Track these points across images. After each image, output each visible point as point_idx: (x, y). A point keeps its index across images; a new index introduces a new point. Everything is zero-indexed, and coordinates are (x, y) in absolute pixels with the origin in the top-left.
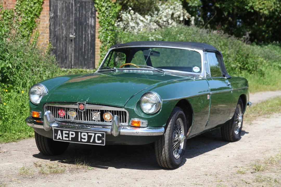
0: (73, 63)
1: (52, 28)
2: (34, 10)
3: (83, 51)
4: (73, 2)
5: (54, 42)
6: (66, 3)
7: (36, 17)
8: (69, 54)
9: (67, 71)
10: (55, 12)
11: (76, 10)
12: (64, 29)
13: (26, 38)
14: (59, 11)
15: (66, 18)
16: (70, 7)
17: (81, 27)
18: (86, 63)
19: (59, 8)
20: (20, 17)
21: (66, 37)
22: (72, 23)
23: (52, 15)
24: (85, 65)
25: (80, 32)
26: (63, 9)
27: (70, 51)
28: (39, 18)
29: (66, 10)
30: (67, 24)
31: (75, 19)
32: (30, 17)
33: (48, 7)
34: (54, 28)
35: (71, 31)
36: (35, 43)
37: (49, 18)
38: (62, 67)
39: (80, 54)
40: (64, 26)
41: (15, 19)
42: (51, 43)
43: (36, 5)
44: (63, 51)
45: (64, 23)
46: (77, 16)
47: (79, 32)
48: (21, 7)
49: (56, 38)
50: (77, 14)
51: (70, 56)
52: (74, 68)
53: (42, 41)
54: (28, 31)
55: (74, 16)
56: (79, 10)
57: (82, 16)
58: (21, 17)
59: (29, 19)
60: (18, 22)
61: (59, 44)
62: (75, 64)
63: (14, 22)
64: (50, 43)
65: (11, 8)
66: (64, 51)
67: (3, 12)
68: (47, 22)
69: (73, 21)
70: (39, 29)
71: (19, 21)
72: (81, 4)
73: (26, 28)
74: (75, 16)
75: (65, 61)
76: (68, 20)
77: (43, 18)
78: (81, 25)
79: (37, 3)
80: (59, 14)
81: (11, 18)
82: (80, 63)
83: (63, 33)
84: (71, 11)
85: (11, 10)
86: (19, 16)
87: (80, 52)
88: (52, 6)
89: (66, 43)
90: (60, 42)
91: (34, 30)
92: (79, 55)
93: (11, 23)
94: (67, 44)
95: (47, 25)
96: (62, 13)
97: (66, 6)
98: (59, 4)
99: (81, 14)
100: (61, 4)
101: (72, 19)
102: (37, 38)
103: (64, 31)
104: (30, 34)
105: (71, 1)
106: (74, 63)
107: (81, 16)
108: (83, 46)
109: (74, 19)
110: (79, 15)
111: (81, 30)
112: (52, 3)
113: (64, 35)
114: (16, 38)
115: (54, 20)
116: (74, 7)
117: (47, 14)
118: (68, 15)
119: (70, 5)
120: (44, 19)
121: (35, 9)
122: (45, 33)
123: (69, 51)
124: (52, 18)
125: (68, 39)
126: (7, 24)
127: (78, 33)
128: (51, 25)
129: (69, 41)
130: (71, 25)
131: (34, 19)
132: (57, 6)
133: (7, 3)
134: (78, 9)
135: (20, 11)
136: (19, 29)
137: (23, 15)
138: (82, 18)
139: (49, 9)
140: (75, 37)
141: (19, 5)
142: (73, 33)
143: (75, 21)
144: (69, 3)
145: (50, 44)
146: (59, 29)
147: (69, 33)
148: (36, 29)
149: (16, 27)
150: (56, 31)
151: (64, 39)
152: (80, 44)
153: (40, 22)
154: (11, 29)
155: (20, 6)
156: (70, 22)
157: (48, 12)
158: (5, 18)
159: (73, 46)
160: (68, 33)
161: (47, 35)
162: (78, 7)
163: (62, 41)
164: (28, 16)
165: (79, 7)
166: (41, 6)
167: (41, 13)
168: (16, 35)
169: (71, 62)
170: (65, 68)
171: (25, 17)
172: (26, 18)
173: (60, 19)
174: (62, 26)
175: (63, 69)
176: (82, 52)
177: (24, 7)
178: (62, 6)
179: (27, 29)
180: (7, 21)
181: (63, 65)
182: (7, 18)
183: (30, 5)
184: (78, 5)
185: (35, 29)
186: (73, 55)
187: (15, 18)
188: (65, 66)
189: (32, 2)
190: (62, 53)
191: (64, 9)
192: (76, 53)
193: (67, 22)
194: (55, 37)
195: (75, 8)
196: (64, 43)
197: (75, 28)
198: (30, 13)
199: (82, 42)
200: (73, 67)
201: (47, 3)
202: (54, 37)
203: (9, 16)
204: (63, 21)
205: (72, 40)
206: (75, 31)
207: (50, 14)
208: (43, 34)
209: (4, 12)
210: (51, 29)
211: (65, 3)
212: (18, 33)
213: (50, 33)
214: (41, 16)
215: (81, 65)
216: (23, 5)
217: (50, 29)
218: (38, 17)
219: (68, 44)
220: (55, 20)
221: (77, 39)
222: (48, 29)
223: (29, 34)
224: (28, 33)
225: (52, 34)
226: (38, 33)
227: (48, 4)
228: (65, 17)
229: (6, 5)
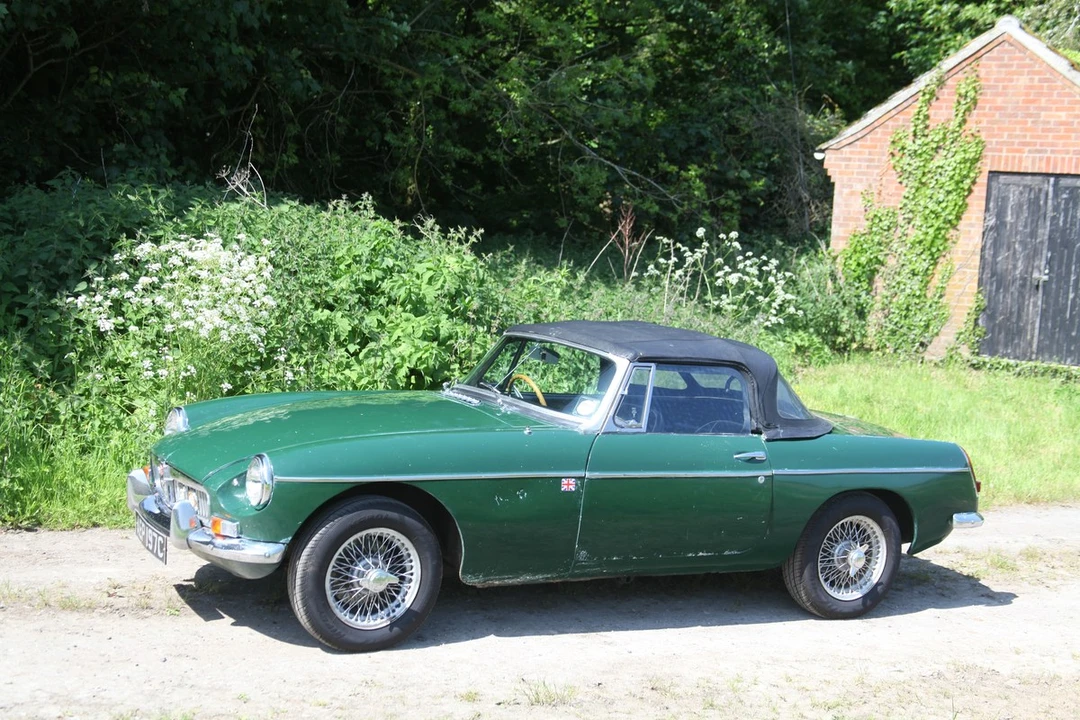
0: (1035, 346)
1: (989, 255)
2: (944, 209)
3: (1068, 315)
4: (1051, 189)
5: (991, 291)
6: (1031, 190)
7: (948, 225)
8: (1027, 321)
9: (1017, 366)
10: (1000, 215)
11: (1056, 208)
12: (1021, 256)
13: (919, 277)
14: (1009, 212)
15: (1028, 230)
16: (1042, 202)
17: (1066, 252)
18: (1072, 348)
19: (1011, 203)
20: (911, 226)
21: (1024, 279)
22: (1042, 242)
23: (992, 222)
24: (1070, 353)
25: (1064, 268)
26: (1020, 206)
27: (1030, 316)
28: (958, 230)
29: (1029, 208)
30: (1030, 246)
31: (1051, 231)
32: (932, 226)
33: (984, 203)
34: (995, 256)
35: (1036, 263)
36: (939, 290)
37: (981, 230)
38: (1007, 355)
39: (1058, 324)
40: (1020, 249)
41: (898, 231)
42: (984, 292)
43: (950, 197)
44: (1011, 313)
45: (1021, 242)
46: (1058, 224)
47: (1060, 267)
48: (913, 203)
49: (997, 280)
50: (1059, 219)
51: (1029, 327)
52: (1037, 359)
53: (960, 287)
54: (925, 260)
55: (1048, 223)
56: (1066, 211)
57: (1071, 225)
58: (913, 226)
59: (931, 231)
60: (904, 238)
61: (1004, 297)
62: (1040, 351)
63: (895, 237)
64: (979, 292)
65: (892, 204)
66: (1015, 314)
67: (871, 216)
68: (977, 241)
69: (1046, 237)
70: (954, 256)
71: (906, 235)
72: (1071, 192)
73: (922, 253)
74: (1051, 225)
75: (1016, 341)
76: (1033, 234)
77: (967, 229)
78: (1066, 247)
79: (954, 193)
80: (1009, 219)
81: (889, 228)
82: (1055, 347)
83: (1015, 267)
84: (1042, 212)
85: (891, 210)
86: (909, 223)
87: (1059, 318)
88: (992, 198)
89: (1021, 295)
90: (1006, 290)
91: (941, 260)
92: (1054, 327)
93: (888, 240)
94: (1024, 297)
95: (975, 247)
96: (1018, 217)
97: (1029, 199)
98: (1011, 195)
99: (1069, 220)
100: (1017, 193)
101: (1044, 232)
102: (949, 278)
103: (1020, 264)
104: (931, 267)
105: (1046, 186)
106: (1038, 346)
107: (1068, 226)
108: (1069, 302)
109: (1047, 232)
110: (1065, 222)
111: (1065, 261)
112: (994, 192)
113: (1018, 272)
114: (897, 277)
115: (996, 236)
116: (1050, 202)
117: (977, 218)
118: (1032, 222)
119: (1042, 196)
120: (970, 231)
121: (946, 207)
122: (968, 266)
123: (1028, 315)
124: (992, 228)
125: (1028, 283)
126: (880, 244)
127: (1056, 268)
128: (988, 246)
129: (1030, 290)
130: (1039, 246)
131: (943, 232)
132: (1005, 199)
133: (883, 194)
134: (1062, 206)
135: (911, 211)
136: (905, 255)
137: (918, 221)
138: (1071, 230)
139: (983, 208)
140: (1046, 278)
141: (911, 197)
142: (1042, 268)
143: (1050, 238)
144: (1040, 190)
145: (980, 296)
146: (1007, 258)
147: (1033, 269)
148: (948, 256)
149: (899, 251)
150: (997, 264)
151: (1018, 283)
152: (1060, 299)
153: (957, 239)
154: (886, 255)
155: (913, 199)
156: (1038, 241)
157: (981, 215)
158: (874, 229)
159: (1040, 303)
160: (1030, 269)
161: (973, 272)
162: (1063, 202)
163: (1012, 289)
164: (929, 224)
165: (1067, 201)
166: (964, 200)
167: (963, 217)
168: (898, 270)
169: (1030, 344)
170: (1016, 358)
171: (921, 226)
172: (924, 229)
173: (1011, 232)
174: (1015, 248)
175: (1005, 361)
176: (1063, 320)
177: (922, 203)
178: (1019, 200)
179: (923, 257)
180: (878, 237)
181: (1009, 351)
182: (882, 229)
183: (935, 199)
184: (1065, 196)
185: (944, 256)
186: (1037, 325)
187: (899, 228)
188: (1014, 351)
189: (941, 191)
190: (1008, 319)
191: (1025, 207)
192: (1046, 320)
193: (1029, 240)
194: (994, 278)
195: (1053, 204)
196: (1016, 294)
197: (1049, 255)
198: (933, 216)
199: (1068, 293)
200: (1034, 357)
201: (979, 191)
202: (992, 276)
203: (885, 223)
204: (1018, 237)
205: (1037, 287)
206: (1049, 262)
207: (985, 219)
208: (965, 270)
209: (875, 216)
210: (987, 256)
211: (1028, 189)
212: (903, 265)
213: (983, 268)
214: (962, 225)
215: (1059, 352)
216: (920, 197)
217: (982, 257)
218: (954, 227)
219: (1027, 297)
220: (998, 235)
221: (1054, 286)
222: (978, 257)
223: (928, 269)
224: (925, 265)
225: (988, 271)
226: (949, 268)
227: (984, 194)
228: (1025, 227)
229: (882, 198)
